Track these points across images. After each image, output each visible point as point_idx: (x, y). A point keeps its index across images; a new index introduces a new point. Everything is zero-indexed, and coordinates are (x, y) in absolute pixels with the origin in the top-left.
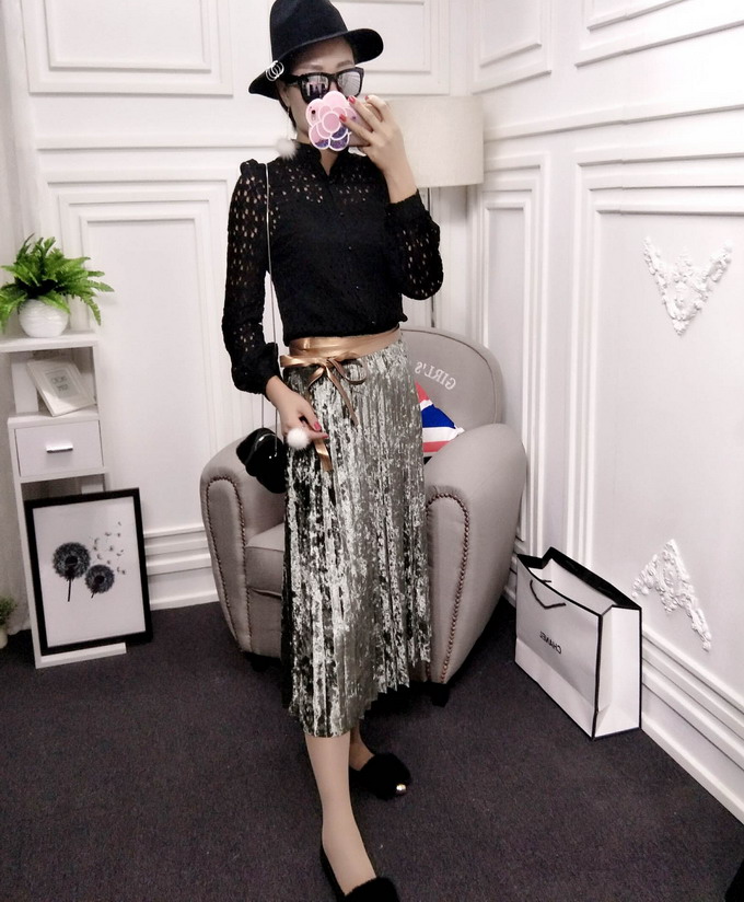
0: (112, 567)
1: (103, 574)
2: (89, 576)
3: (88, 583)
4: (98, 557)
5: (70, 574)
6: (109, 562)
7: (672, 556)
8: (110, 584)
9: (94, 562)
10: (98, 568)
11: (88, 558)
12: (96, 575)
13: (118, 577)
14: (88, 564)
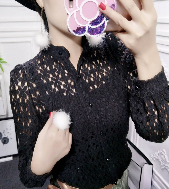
0: (9, 137)
1: (6, 139)
2: (2, 140)
3: (2, 142)
4: (5, 135)
6: (8, 136)
7: (164, 154)
8: (8, 142)
9: (3, 136)
10: (4, 138)
12: (4, 139)
13: (10, 140)
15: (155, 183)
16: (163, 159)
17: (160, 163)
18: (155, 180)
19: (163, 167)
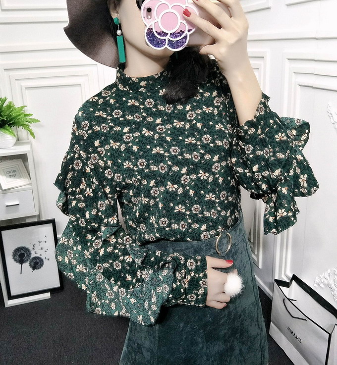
1: (38, 261)
2: (31, 262)
3: (30, 265)
4: (35, 253)
5: (21, 262)
6: (41, 255)
9: (33, 255)
10: (35, 258)
11: (30, 254)
12: (34, 261)
14: (30, 256)
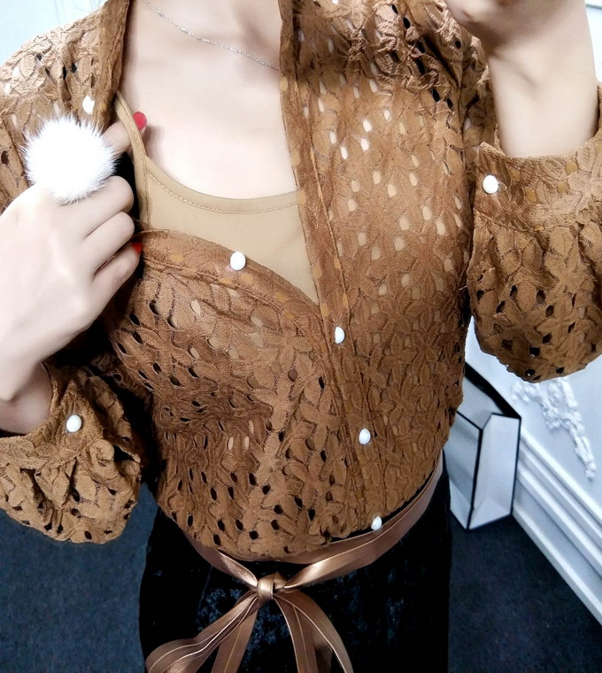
15: (526, 476)
16: (556, 395)
17: (546, 410)
18: (526, 467)
19: (556, 424)
